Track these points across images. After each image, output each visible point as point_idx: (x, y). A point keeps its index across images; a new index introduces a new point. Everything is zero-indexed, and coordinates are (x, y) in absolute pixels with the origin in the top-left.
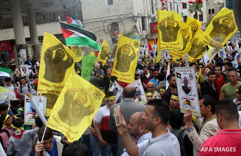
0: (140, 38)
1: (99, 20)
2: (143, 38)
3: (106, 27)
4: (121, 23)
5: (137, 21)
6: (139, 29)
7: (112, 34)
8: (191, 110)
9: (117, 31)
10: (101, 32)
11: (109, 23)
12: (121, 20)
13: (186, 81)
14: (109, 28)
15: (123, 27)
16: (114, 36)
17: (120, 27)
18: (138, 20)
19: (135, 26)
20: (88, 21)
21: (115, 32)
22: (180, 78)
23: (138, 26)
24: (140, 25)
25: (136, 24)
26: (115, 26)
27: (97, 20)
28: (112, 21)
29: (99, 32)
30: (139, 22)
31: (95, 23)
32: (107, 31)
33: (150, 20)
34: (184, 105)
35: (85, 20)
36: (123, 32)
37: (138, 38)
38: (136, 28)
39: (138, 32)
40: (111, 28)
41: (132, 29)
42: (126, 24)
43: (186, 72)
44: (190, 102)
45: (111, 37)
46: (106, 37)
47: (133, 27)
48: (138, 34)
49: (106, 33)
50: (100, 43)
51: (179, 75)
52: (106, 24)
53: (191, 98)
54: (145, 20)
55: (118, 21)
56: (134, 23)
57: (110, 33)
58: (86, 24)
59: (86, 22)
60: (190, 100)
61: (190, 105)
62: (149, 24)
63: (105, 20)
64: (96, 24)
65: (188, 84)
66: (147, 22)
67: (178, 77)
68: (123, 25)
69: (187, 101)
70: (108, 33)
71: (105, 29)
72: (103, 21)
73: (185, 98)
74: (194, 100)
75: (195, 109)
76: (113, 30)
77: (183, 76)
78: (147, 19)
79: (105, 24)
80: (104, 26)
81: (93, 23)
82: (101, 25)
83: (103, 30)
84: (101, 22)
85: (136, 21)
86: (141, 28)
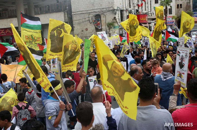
0: (118, 28)
1: (85, 12)
2: (121, 27)
3: (90, 18)
4: (103, 15)
5: (117, 14)
6: (118, 20)
7: (95, 24)
8: (181, 82)
9: (100, 22)
10: (86, 22)
11: (93, 15)
12: (103, 13)
13: (182, 59)
14: (93, 19)
15: (104, 19)
16: (97, 25)
17: (102, 19)
18: (117, 12)
19: (115, 18)
20: (76, 13)
21: (98, 22)
22: (179, 55)
23: (117, 17)
24: (119, 17)
25: (116, 16)
26: (98, 17)
27: (83, 12)
28: (96, 13)
29: (85, 22)
30: (119, 14)
31: (81, 15)
32: (92, 21)
33: (127, 13)
34: (177, 77)
35: (74, 12)
36: (105, 22)
37: (117, 27)
38: (116, 20)
39: (117, 23)
40: (95, 19)
41: (112, 20)
42: (107, 16)
43: (184, 52)
44: (181, 75)
45: (94, 27)
46: (91, 27)
47: (113, 18)
48: (117, 24)
49: (91, 23)
50: (85, 31)
51: (179, 53)
52: (91, 16)
53: (183, 72)
54: (123, 13)
55: (101, 13)
56: (114, 15)
57: (94, 23)
58: (74, 15)
59: (75, 14)
60: (182, 74)
61: (181, 78)
62: (127, 16)
63: (90, 13)
64: (83, 16)
65: (183, 61)
66: (125, 14)
67: (178, 55)
68: (105, 17)
69: (180, 74)
70: (92, 23)
71: (90, 20)
72: (89, 13)
73: (179, 72)
74: (184, 74)
75: (184, 81)
76: (96, 21)
77: (181, 55)
78: (125, 12)
79: (89, 15)
80: (89, 17)
81: (80, 15)
82: (87, 16)
83: (88, 21)
84: (86, 14)
85: (115, 14)
86: (120, 19)
